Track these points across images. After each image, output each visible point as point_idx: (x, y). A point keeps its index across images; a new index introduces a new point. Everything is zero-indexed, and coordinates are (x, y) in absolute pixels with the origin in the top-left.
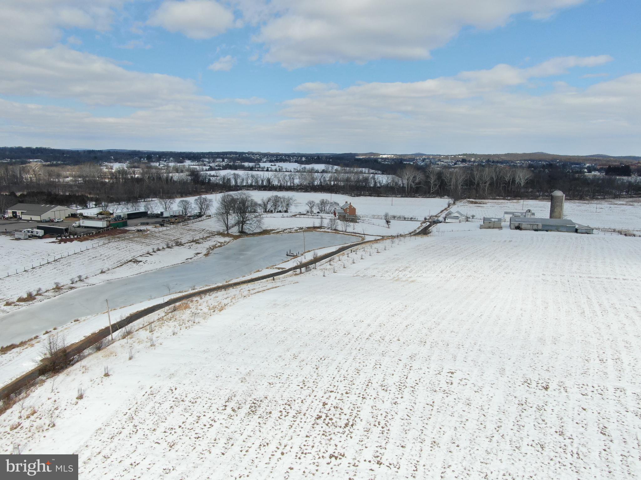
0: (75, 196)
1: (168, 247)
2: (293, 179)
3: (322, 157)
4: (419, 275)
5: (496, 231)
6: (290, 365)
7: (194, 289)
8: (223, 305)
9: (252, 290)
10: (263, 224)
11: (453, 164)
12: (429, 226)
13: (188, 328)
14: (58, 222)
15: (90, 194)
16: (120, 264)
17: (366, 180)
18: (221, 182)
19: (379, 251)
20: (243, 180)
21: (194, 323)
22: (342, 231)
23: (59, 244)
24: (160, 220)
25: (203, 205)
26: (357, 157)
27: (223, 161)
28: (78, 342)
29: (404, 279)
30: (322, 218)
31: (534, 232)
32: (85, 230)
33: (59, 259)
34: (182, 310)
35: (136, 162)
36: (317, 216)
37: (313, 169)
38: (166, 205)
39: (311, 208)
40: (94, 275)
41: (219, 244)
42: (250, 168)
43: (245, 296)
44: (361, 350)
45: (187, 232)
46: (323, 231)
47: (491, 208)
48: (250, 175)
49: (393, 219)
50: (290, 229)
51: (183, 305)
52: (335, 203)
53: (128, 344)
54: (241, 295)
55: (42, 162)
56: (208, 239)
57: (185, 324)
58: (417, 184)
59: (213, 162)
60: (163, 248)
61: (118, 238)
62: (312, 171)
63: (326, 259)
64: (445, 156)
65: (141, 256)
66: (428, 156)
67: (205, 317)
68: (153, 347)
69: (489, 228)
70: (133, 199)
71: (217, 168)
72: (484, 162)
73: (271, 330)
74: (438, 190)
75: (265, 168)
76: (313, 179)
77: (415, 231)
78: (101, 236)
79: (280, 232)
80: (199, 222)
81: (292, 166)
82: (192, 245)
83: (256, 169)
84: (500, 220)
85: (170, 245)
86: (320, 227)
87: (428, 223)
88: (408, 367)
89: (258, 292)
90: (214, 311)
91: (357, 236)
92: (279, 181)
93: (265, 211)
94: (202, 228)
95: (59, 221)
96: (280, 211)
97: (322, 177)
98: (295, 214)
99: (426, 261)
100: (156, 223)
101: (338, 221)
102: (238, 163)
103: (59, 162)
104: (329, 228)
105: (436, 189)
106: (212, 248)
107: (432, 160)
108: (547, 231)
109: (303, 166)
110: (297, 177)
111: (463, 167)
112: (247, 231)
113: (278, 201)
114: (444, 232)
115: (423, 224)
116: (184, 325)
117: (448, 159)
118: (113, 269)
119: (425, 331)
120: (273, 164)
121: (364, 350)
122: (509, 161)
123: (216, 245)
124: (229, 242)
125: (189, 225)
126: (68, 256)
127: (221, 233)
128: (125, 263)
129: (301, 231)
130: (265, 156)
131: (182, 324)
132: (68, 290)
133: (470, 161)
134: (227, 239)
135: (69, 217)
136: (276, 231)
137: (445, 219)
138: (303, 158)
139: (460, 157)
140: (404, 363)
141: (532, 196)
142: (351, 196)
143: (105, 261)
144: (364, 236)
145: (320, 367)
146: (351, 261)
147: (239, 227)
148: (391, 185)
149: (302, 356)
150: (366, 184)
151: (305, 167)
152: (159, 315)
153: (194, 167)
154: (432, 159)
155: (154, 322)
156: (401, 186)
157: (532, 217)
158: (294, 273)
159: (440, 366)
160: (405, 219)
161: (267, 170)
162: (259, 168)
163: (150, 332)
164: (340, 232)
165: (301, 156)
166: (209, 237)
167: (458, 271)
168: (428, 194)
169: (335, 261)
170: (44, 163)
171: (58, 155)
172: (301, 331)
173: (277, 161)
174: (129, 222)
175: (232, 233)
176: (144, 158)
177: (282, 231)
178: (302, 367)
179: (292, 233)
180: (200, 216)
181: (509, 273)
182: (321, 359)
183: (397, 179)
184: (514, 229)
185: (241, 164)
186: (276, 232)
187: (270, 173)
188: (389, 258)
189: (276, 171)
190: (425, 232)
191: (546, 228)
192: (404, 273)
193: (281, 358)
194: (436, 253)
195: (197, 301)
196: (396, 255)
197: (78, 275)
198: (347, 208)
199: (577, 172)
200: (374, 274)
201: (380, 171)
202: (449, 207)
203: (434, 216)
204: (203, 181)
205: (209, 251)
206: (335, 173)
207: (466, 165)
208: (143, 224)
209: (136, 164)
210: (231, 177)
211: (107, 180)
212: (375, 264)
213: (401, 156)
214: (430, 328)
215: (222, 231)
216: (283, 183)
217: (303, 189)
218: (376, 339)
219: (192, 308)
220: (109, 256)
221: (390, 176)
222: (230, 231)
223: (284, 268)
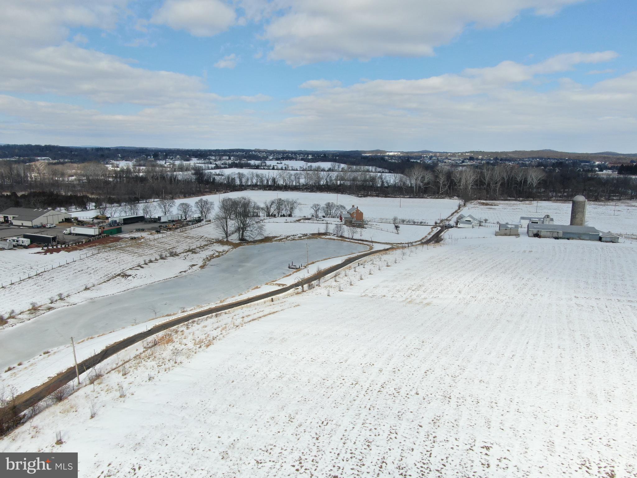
0: (76, 197)
1: (162, 258)
2: (299, 178)
3: (329, 154)
4: (435, 296)
5: (513, 238)
6: (284, 432)
7: (184, 312)
8: (211, 338)
9: (247, 316)
10: (265, 231)
11: (461, 162)
12: (440, 232)
13: (168, 370)
14: (50, 228)
15: (92, 194)
16: (107, 279)
17: (373, 179)
18: (225, 182)
19: (389, 264)
20: (248, 179)
21: (176, 363)
22: (349, 238)
23: (45, 254)
24: (156, 225)
25: (204, 207)
26: (363, 155)
27: (230, 159)
28: (40, 386)
29: (418, 301)
30: (327, 223)
31: (554, 240)
32: (75, 238)
33: (41, 273)
34: (164, 344)
35: (142, 160)
36: (323, 220)
37: (319, 168)
38: (165, 209)
39: (316, 211)
40: (76, 292)
41: (217, 254)
42: (256, 166)
43: (237, 326)
44: (372, 409)
45: (183, 240)
46: (328, 239)
47: (504, 210)
48: (255, 175)
49: (402, 223)
50: (294, 236)
51: (166, 337)
52: (342, 206)
53: (95, 393)
54: (234, 324)
55: (50, 160)
56: (206, 247)
57: (165, 365)
58: (425, 184)
59: (220, 160)
60: (156, 260)
61: (110, 247)
62: (318, 169)
63: (331, 274)
64: (452, 153)
65: (131, 269)
66: (435, 153)
67: (189, 355)
68: (122, 399)
69: (506, 235)
70: (133, 200)
71: (222, 166)
72: (492, 160)
73: (264, 375)
74: (447, 191)
75: (271, 166)
76: (319, 179)
77: (426, 237)
78: (91, 245)
79: (283, 239)
80: (198, 228)
81: (298, 164)
82: (188, 256)
83: (262, 168)
84: (517, 227)
85: (164, 256)
86: (325, 234)
87: (439, 228)
88: (431, 437)
89: (253, 320)
90: (200, 347)
91: (365, 244)
92: (284, 180)
93: (268, 215)
94: (201, 235)
95: (51, 226)
96: (284, 214)
97: (328, 176)
98: (300, 218)
99: (442, 278)
100: (153, 229)
101: (345, 227)
102: (244, 161)
103: (66, 160)
104: (335, 234)
105: (445, 189)
106: (209, 258)
107: (439, 158)
108: (568, 239)
109: (309, 164)
110: (303, 177)
111: (471, 165)
112: (247, 238)
113: (282, 205)
114: (458, 239)
115: (434, 229)
116: (163, 366)
117: (455, 156)
118: (99, 284)
119: (448, 380)
120: (279, 162)
121: (376, 410)
122: (517, 158)
123: (214, 254)
124: (227, 252)
125: (187, 232)
126: (53, 269)
127: (221, 241)
128: (113, 277)
129: (304, 238)
130: (271, 154)
131: (161, 364)
132: (45, 311)
133: (477, 159)
134: (226, 248)
135: (63, 222)
136: (279, 238)
137: (457, 223)
138: (310, 155)
139: (467, 154)
140: (426, 430)
141: (544, 196)
142: (358, 196)
143: (92, 275)
144: (371, 244)
145: (322, 436)
146: (358, 277)
147: (239, 234)
148: (399, 185)
149: (299, 418)
150: (373, 184)
151: (311, 166)
152: (137, 350)
153: (200, 165)
154: (439, 156)
155: (130, 360)
156: (409, 186)
157: (551, 223)
158: (296, 291)
159: (472, 436)
160: (414, 223)
161: (273, 169)
162: (265, 166)
163: (123, 375)
164: (346, 240)
165: (307, 153)
166: (206, 245)
167: (479, 292)
168: (437, 195)
169: (341, 276)
170: (51, 161)
171: (66, 153)
172: (299, 378)
173: (283, 159)
174: (124, 228)
175: (231, 241)
176: (150, 156)
177: (284, 238)
178: (298, 436)
179: (296, 240)
180: (199, 220)
181: (537, 295)
182: (323, 422)
183: (404, 178)
184: (532, 237)
185: (247, 162)
186: (278, 240)
187: (276, 171)
188: (400, 274)
189: (282, 169)
190: (436, 239)
191: (567, 236)
192: (418, 293)
193: (273, 421)
194: (451, 268)
195: (182, 331)
196: (408, 269)
197: (58, 293)
198: (354, 213)
199: (588, 171)
200: (383, 295)
201: (387, 169)
202: (459, 209)
203: (445, 220)
204: (208, 180)
205: (206, 262)
206: (341, 171)
207: (474, 163)
208: (138, 230)
209: (142, 162)
210: (236, 176)
211: (111, 179)
212: (385, 281)
213: (408, 154)
214: (453, 376)
215: (221, 238)
216: (288, 183)
217: (309, 189)
218: (390, 393)
219: (176, 341)
220: (96, 269)
221: (399, 176)
222: (230, 239)
223: (285, 285)
